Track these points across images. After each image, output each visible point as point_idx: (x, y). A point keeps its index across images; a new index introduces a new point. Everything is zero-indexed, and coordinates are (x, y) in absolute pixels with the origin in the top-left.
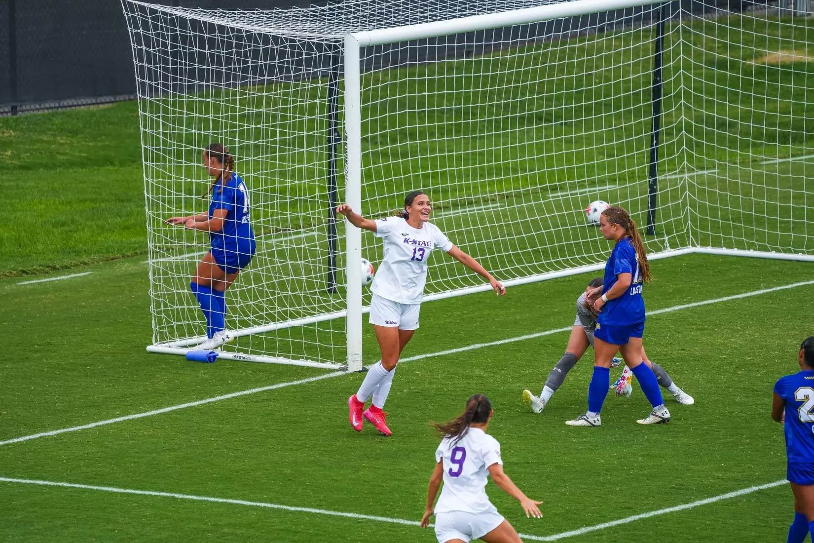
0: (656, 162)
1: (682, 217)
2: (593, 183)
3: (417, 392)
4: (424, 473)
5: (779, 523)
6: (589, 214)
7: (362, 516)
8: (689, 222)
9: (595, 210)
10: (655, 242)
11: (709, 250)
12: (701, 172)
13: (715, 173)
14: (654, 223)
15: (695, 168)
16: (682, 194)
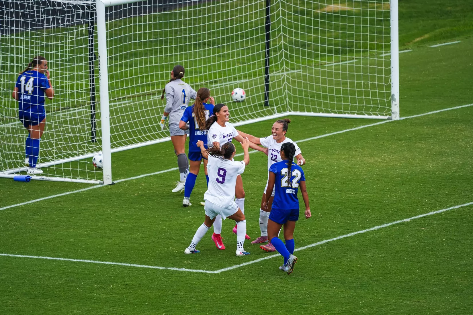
0: (268, 66)
1: (283, 96)
2: (235, 79)
3: (143, 195)
4: (147, 239)
5: (339, 259)
6: (233, 96)
7: (114, 263)
8: (287, 98)
9: (236, 93)
10: (269, 110)
11: (298, 113)
12: (293, 71)
13: (301, 72)
14: (268, 99)
15: (290, 69)
16: (283, 83)
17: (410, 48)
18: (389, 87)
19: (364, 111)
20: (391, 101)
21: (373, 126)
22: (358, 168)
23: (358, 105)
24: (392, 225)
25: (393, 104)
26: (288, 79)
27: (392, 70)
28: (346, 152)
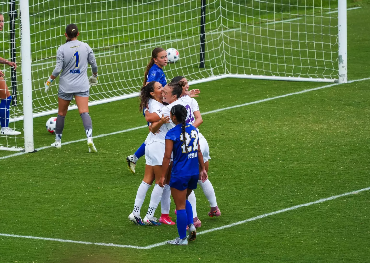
0: (204, 25)
1: (220, 56)
2: (168, 38)
3: (67, 164)
4: (72, 211)
5: (281, 235)
7: (36, 238)
8: (225, 59)
9: (169, 54)
10: (205, 72)
11: (237, 76)
12: (231, 30)
13: (240, 30)
14: (204, 60)
15: (228, 28)
16: (220, 43)
17: (359, 5)
18: (336, 47)
19: (309, 73)
20: (339, 63)
21: (318, 90)
22: (302, 135)
23: (302, 66)
24: (339, 198)
25: (340, 66)
26: (225, 38)
27: (340, 28)
28: (288, 118)
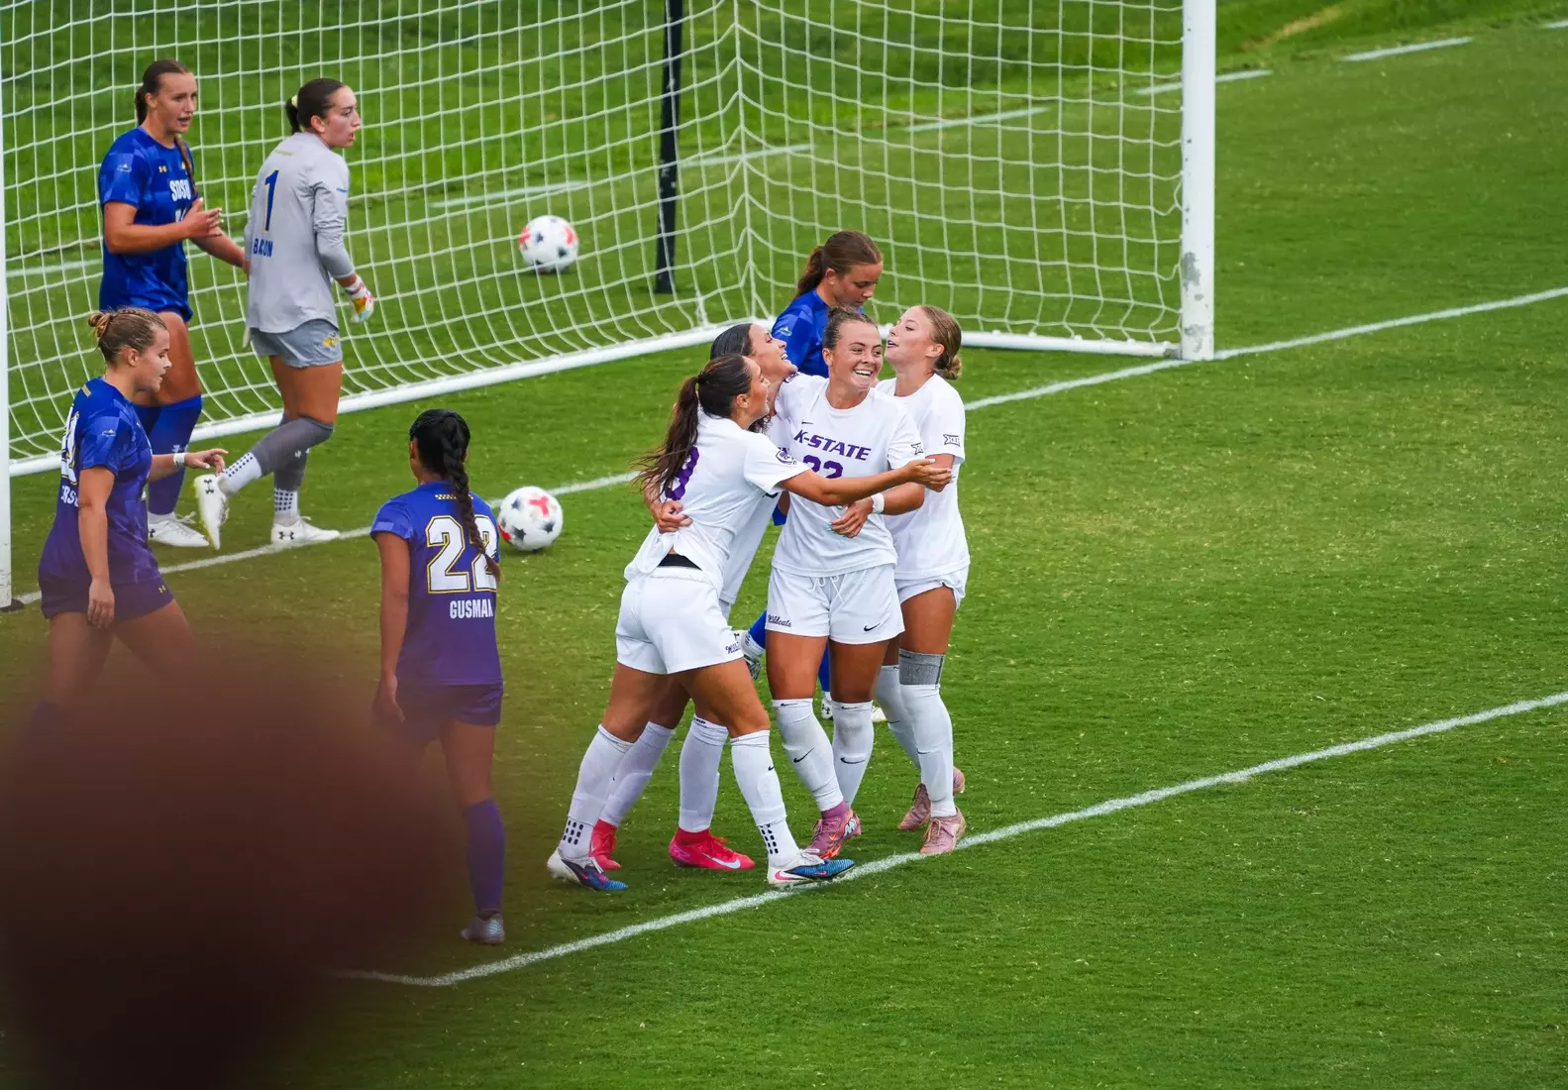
0: (675, 128)
1: (735, 251)
2: (536, 177)
5: (952, 935)
6: (526, 248)
8: (751, 263)
9: (540, 238)
10: (675, 309)
12: (776, 150)
13: (808, 152)
14: (672, 264)
15: (763, 141)
16: (734, 200)
17: (1262, 64)
18: (1174, 222)
19: (1068, 321)
20: (1182, 282)
21: (1104, 386)
22: (1039, 557)
23: (1042, 294)
24: (1177, 797)
25: (1188, 294)
26: (755, 181)
27: (1187, 151)
28: (989, 490)
